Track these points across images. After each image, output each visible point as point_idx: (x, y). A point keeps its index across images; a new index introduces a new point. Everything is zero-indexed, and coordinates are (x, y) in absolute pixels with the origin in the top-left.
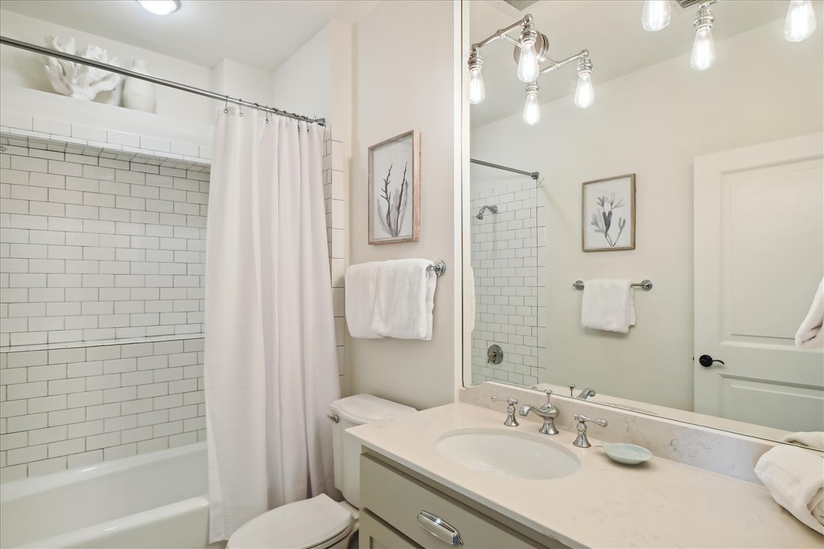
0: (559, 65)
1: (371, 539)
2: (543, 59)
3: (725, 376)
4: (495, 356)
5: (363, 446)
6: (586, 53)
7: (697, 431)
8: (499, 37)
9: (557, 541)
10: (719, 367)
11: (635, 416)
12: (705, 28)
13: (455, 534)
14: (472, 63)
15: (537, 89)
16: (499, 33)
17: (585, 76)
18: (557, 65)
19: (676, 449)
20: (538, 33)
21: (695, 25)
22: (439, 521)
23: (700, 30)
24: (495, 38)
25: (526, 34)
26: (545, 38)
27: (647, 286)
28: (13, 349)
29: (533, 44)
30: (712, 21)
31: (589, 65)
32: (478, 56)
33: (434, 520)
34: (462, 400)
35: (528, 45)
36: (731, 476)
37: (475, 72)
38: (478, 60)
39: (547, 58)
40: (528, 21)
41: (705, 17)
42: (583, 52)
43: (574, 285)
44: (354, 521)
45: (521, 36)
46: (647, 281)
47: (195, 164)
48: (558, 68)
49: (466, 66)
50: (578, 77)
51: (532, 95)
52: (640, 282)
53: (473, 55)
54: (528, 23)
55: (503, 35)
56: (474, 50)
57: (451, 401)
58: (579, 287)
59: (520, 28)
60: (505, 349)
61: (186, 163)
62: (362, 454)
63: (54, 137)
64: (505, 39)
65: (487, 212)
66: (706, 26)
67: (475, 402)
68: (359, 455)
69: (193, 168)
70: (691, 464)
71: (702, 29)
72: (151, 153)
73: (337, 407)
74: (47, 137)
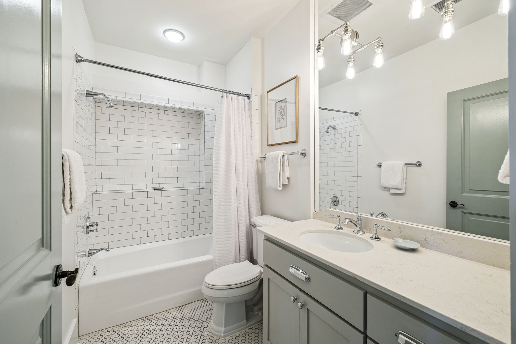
0: (365, 47)
1: (268, 279)
2: (356, 44)
3: (465, 213)
4: (335, 202)
5: (265, 235)
6: (380, 39)
7: (440, 233)
8: (332, 35)
9: (356, 279)
10: (461, 208)
11: (405, 225)
12: (449, 16)
13: (307, 276)
14: (319, 49)
15: (354, 60)
16: (332, 32)
17: (379, 51)
18: (364, 47)
19: (428, 242)
20: (352, 30)
21: (442, 15)
22: (301, 271)
23: (445, 17)
24: (330, 35)
25: (346, 31)
26: (356, 33)
27: (419, 165)
28: (119, 191)
29: (349, 36)
30: (453, 11)
31: (382, 45)
32: (321, 45)
33: (299, 270)
34: (314, 218)
35: (347, 37)
36: (460, 257)
37: (320, 54)
38: (321, 47)
39: (358, 43)
40: (347, 24)
41: (448, 10)
42: (378, 38)
43: (377, 165)
44: (261, 273)
45: (343, 33)
46: (419, 162)
47: (192, 110)
48: (365, 48)
49: (316, 51)
50: (376, 52)
51: (351, 64)
52: (415, 162)
53: (319, 45)
54: (347, 25)
55: (334, 33)
56: (320, 43)
57: (308, 218)
58: (380, 165)
59: (343, 28)
60: (340, 198)
61: (188, 110)
62: (264, 239)
63: (134, 100)
64: (335, 35)
65: (331, 129)
66: (449, 14)
67: (321, 219)
68: (263, 239)
69: (191, 112)
70: (436, 251)
71: (447, 16)
72: (173, 106)
73: (255, 221)
74: (131, 100)
